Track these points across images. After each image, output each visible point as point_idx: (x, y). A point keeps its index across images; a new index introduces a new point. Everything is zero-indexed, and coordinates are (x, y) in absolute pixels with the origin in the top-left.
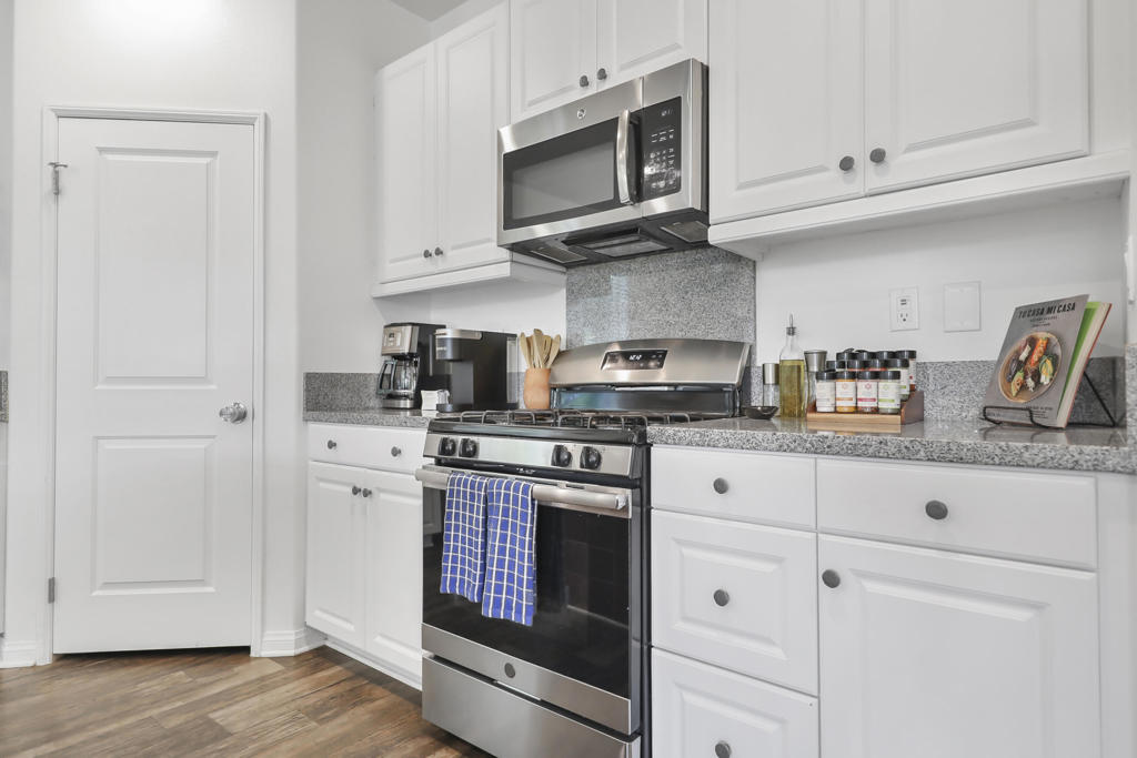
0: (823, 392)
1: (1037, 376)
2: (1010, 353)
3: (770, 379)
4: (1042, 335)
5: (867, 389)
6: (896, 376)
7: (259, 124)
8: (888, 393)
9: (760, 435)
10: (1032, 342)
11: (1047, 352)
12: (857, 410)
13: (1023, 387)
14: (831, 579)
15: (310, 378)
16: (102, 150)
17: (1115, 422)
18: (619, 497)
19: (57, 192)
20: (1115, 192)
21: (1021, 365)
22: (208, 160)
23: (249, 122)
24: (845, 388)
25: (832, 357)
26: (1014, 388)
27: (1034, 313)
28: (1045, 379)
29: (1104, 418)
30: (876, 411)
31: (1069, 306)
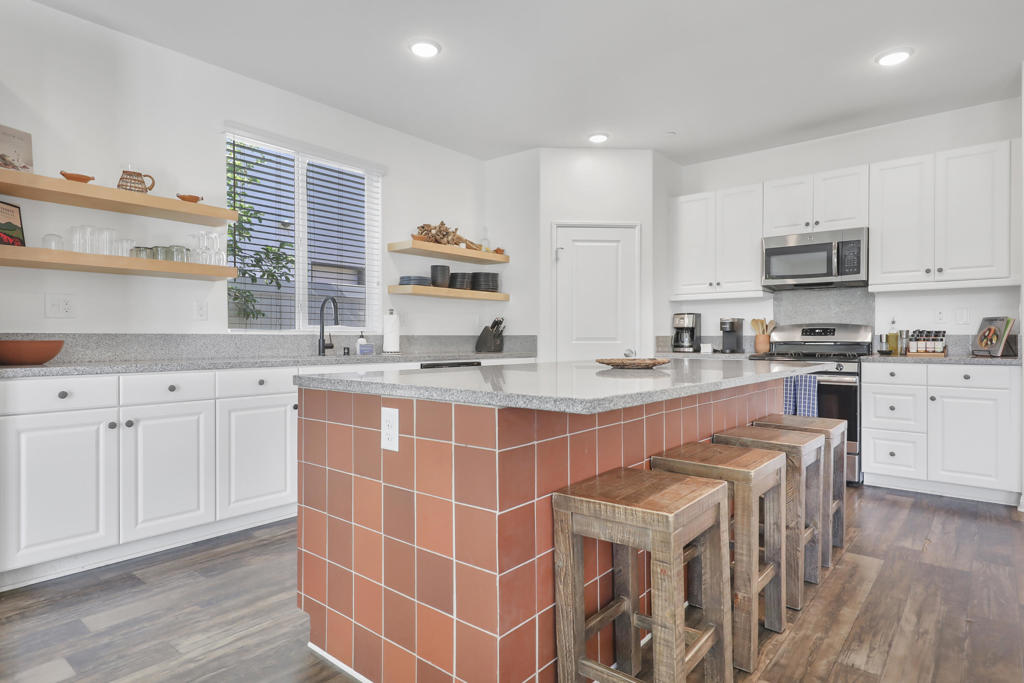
0: (913, 346)
1: (991, 341)
2: (982, 333)
3: (884, 340)
4: (993, 328)
5: (930, 345)
6: (942, 340)
7: (638, 228)
8: (939, 346)
9: (890, 358)
10: (990, 330)
11: (995, 333)
12: (926, 351)
13: (987, 344)
14: (933, 399)
15: (658, 338)
16: (574, 241)
17: (1015, 355)
18: (854, 379)
19: (557, 259)
20: (1016, 289)
21: (985, 337)
22: (615, 244)
23: (632, 227)
24: (922, 345)
25: (911, 334)
26: (984, 344)
27: (991, 320)
28: (994, 342)
29: (1011, 353)
30: (934, 352)
31: (1002, 319)
